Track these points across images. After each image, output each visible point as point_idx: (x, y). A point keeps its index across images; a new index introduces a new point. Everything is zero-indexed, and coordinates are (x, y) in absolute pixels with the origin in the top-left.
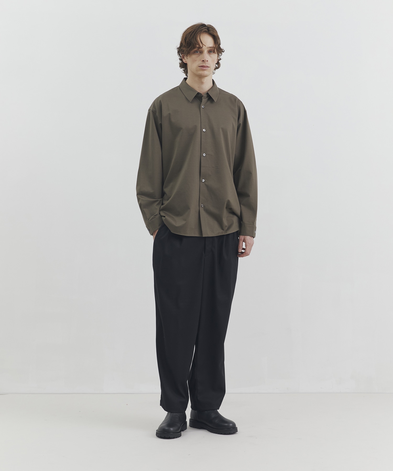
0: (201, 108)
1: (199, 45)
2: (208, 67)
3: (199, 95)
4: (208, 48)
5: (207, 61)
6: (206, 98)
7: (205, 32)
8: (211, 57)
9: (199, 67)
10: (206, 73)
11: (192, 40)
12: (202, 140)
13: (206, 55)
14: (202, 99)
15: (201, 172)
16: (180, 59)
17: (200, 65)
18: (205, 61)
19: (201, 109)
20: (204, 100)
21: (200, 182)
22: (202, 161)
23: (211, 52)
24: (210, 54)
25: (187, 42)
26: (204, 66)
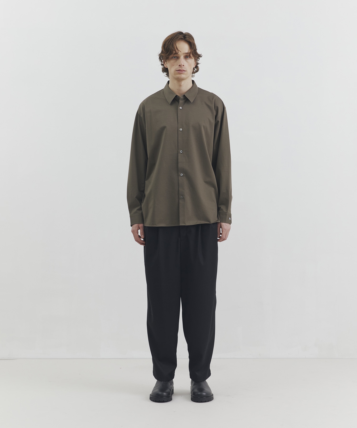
0: (179, 109)
1: (175, 51)
2: (184, 71)
3: (177, 97)
4: (184, 54)
5: (183, 65)
6: (183, 100)
7: (181, 39)
8: (187, 62)
10: (183, 76)
11: (169, 47)
12: (179, 138)
13: (182, 61)
14: (179, 101)
15: (179, 167)
16: (162, 65)
17: (177, 70)
18: (181, 66)
19: (179, 111)
20: (181, 102)
21: (179, 176)
22: (179, 158)
23: (187, 57)
24: (186, 59)
25: (165, 49)
26: (181, 70)
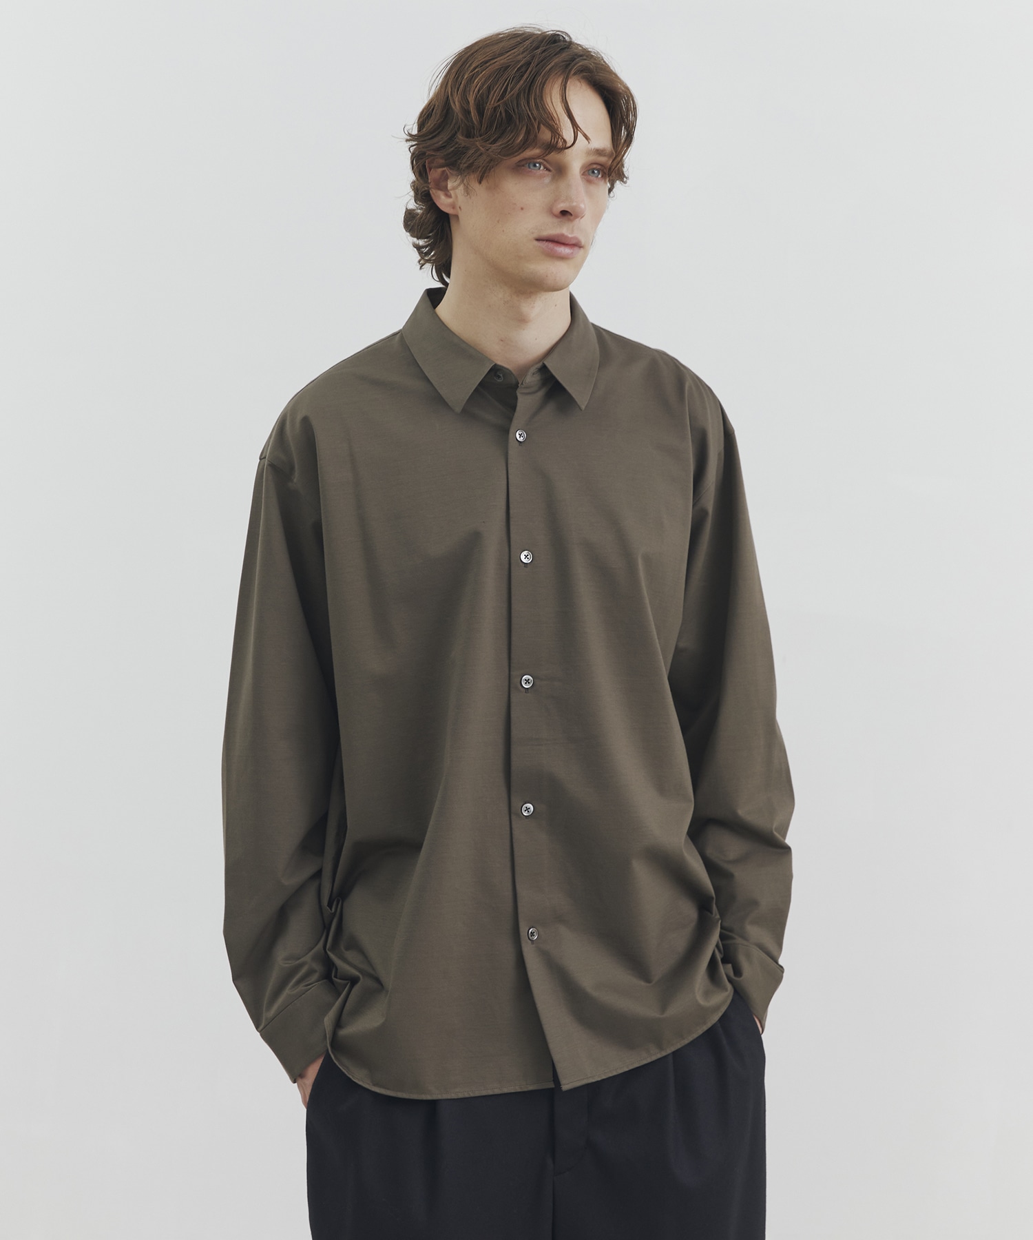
0: (512, 443)
1: (555, 132)
2: (577, 244)
3: (499, 377)
4: (588, 152)
5: (578, 215)
6: (540, 389)
8: (590, 196)
9: (538, 240)
12: (514, 606)
13: (576, 187)
14: (516, 398)
15: (513, 768)
17: (544, 233)
18: (569, 216)
19: (513, 451)
20: (526, 402)
21: (513, 817)
22: (513, 715)
23: (595, 172)
24: (589, 182)
26: (567, 237)
